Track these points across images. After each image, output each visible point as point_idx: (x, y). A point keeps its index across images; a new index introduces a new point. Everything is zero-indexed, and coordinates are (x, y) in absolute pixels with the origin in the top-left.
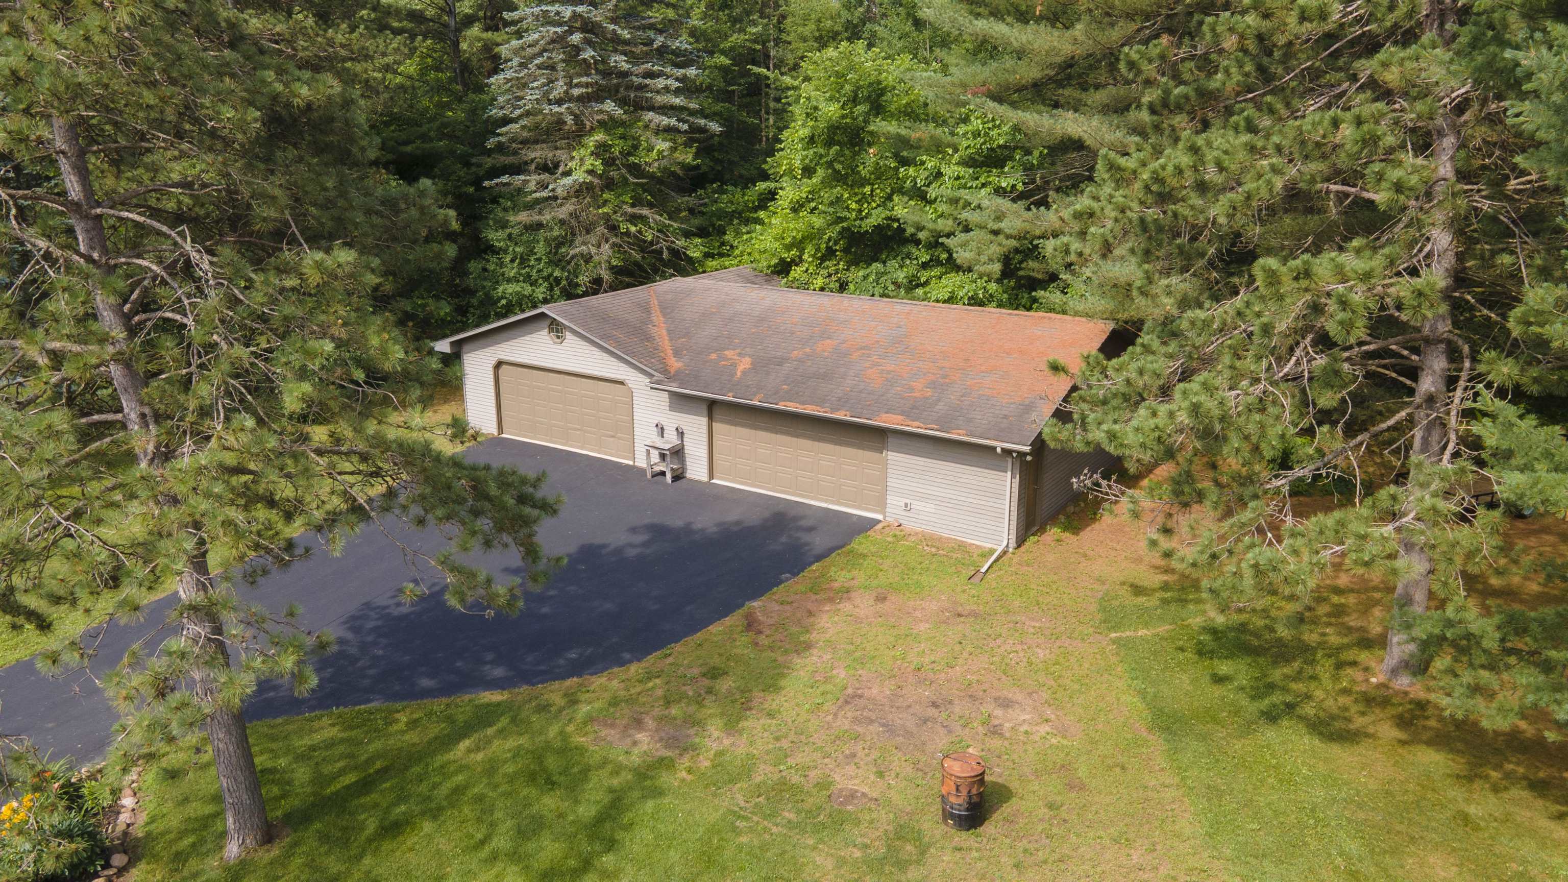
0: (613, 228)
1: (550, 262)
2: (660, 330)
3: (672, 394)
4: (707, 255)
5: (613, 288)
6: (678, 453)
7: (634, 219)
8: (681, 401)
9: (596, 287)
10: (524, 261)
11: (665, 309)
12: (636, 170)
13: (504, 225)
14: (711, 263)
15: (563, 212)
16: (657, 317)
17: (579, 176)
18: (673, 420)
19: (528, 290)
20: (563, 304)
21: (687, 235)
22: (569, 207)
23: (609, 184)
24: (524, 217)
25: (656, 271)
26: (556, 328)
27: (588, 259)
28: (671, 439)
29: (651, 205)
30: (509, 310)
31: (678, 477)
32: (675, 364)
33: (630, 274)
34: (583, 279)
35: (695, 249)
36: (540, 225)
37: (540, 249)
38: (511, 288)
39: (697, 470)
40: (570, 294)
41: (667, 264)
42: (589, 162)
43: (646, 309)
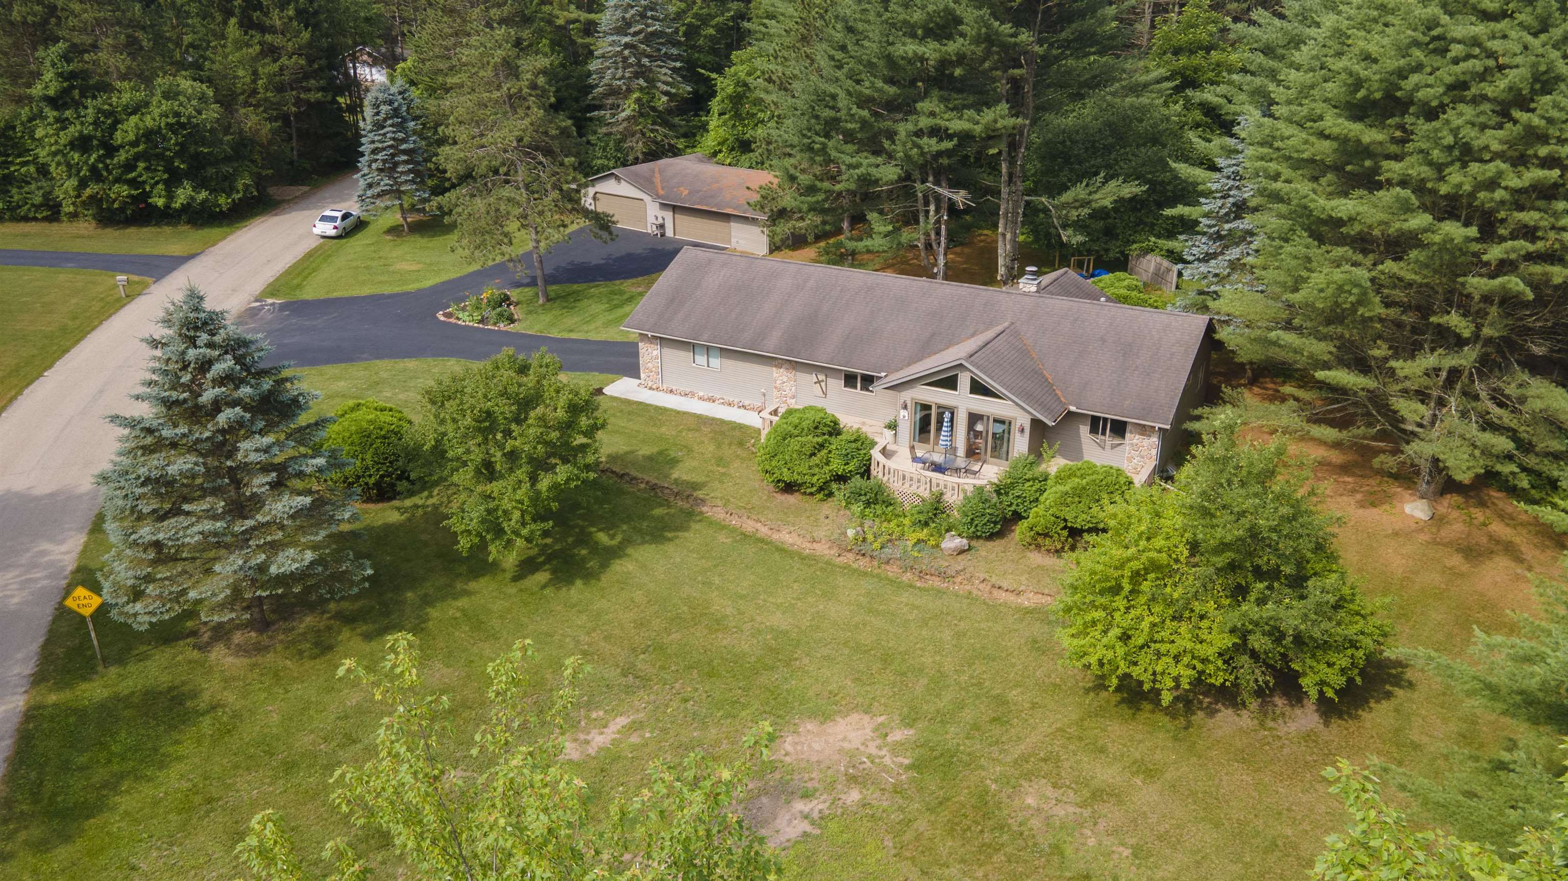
0: (643, 134)
1: (616, 150)
2: (657, 179)
3: (661, 204)
4: (687, 147)
5: (643, 162)
6: (662, 226)
7: (652, 131)
8: (664, 206)
9: (636, 161)
10: (604, 150)
11: (661, 172)
12: (653, 109)
13: (595, 133)
14: (689, 150)
15: (621, 128)
16: (657, 175)
17: (628, 112)
18: (661, 214)
19: (606, 162)
20: (621, 169)
21: (678, 138)
22: (625, 124)
23: (641, 115)
24: (604, 130)
25: (663, 154)
26: (618, 178)
27: (632, 148)
28: (660, 221)
29: (660, 125)
30: (598, 172)
31: (663, 235)
32: (661, 192)
33: (653, 156)
34: (631, 158)
35: (681, 144)
36: (611, 134)
37: (612, 144)
38: (599, 162)
39: (669, 233)
40: (624, 165)
41: (668, 151)
42: (632, 106)
43: (653, 171)
